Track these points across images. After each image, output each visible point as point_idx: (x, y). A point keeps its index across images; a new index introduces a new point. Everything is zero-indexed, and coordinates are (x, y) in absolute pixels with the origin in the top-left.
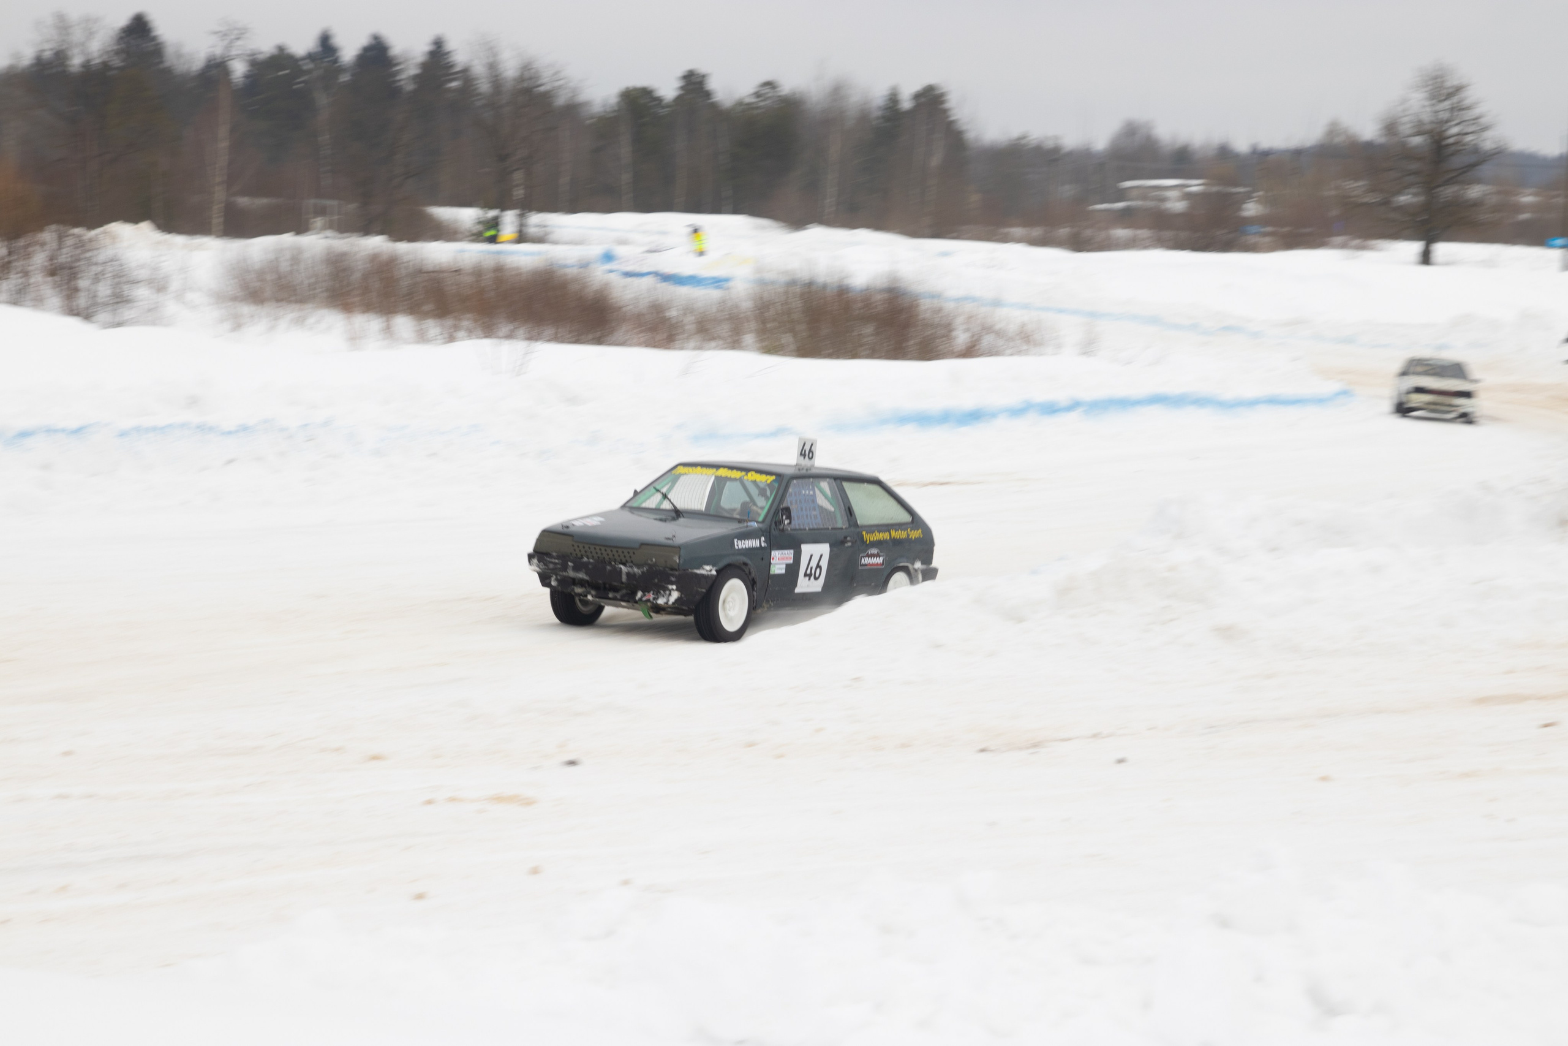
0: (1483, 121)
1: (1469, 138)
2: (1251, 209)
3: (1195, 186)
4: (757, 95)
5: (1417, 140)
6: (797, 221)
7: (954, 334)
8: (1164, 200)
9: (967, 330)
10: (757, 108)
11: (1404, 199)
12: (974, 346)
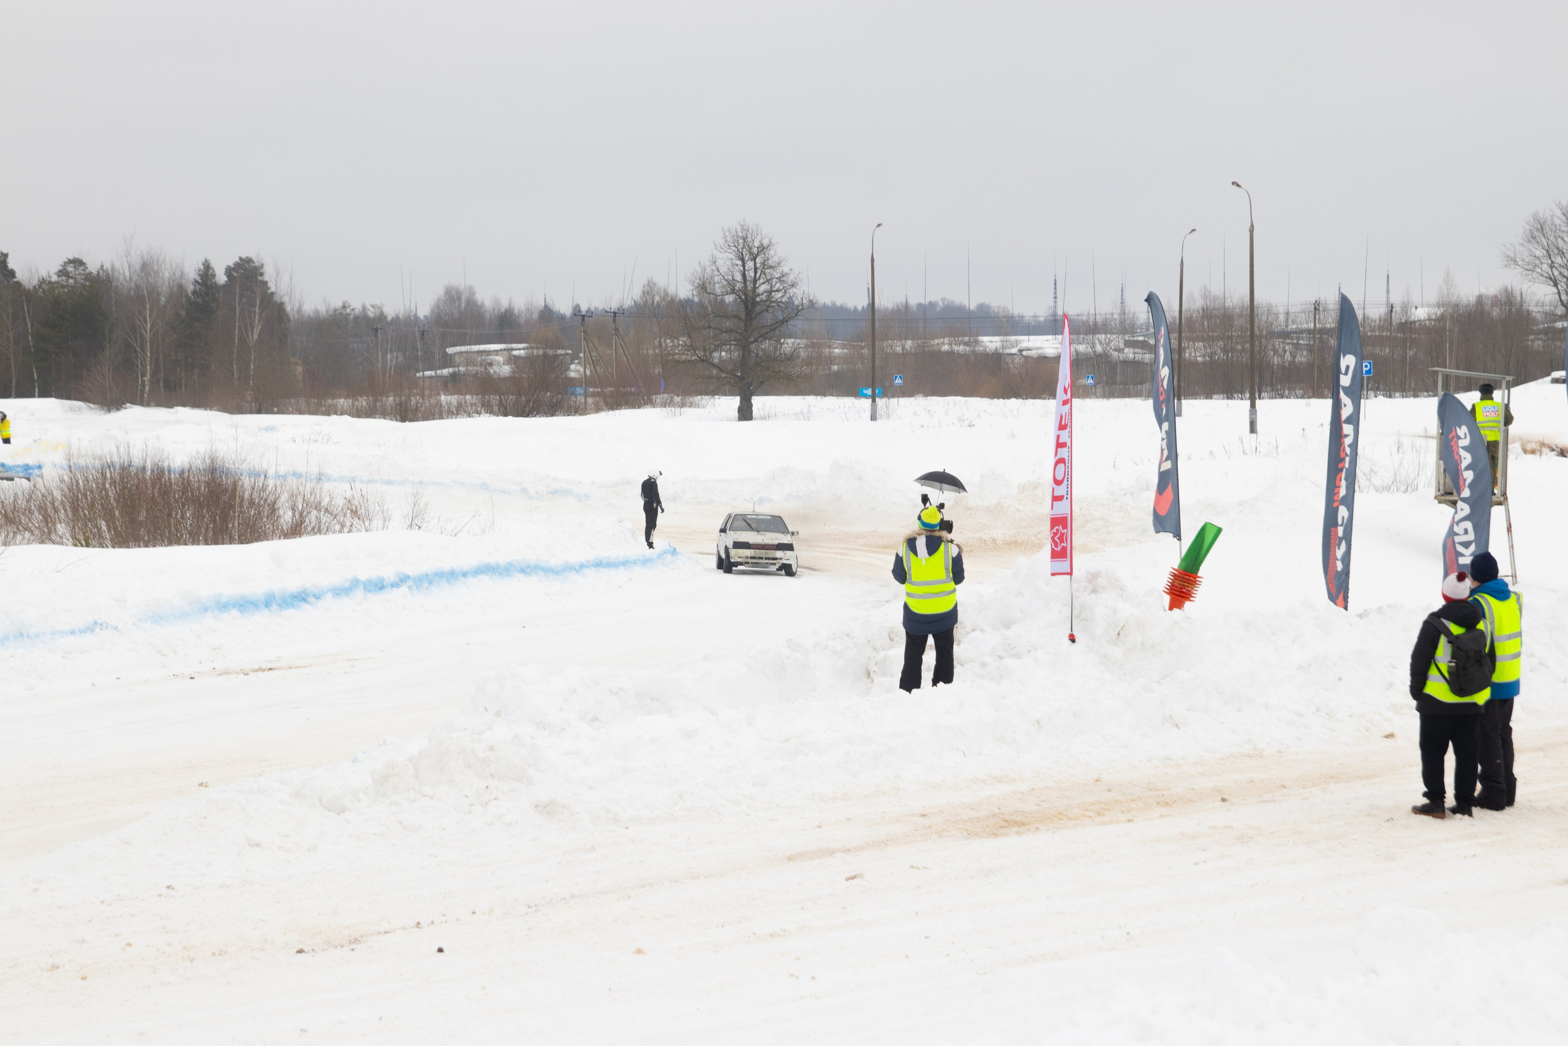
0: (791, 278)
1: (779, 295)
2: (575, 370)
3: (520, 350)
4: (63, 273)
5: (729, 299)
6: (111, 402)
7: (281, 512)
8: (491, 364)
9: (293, 509)
10: (63, 287)
11: (721, 355)
12: (302, 522)
